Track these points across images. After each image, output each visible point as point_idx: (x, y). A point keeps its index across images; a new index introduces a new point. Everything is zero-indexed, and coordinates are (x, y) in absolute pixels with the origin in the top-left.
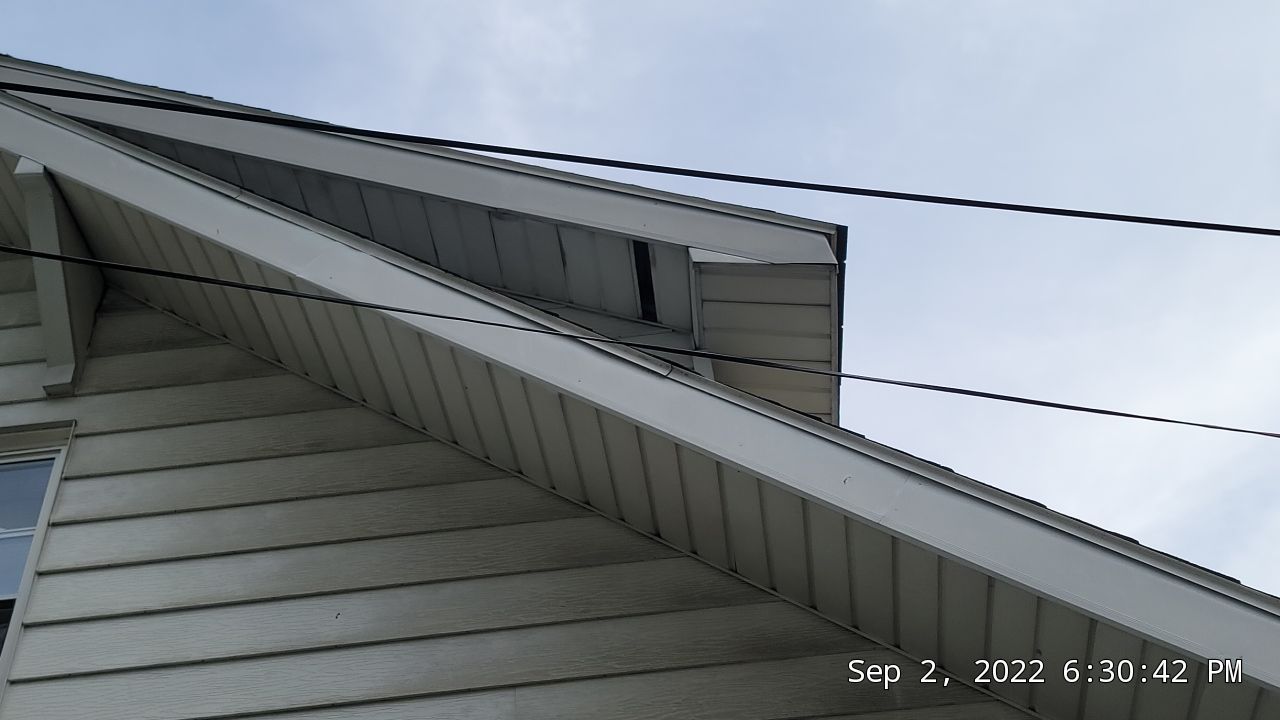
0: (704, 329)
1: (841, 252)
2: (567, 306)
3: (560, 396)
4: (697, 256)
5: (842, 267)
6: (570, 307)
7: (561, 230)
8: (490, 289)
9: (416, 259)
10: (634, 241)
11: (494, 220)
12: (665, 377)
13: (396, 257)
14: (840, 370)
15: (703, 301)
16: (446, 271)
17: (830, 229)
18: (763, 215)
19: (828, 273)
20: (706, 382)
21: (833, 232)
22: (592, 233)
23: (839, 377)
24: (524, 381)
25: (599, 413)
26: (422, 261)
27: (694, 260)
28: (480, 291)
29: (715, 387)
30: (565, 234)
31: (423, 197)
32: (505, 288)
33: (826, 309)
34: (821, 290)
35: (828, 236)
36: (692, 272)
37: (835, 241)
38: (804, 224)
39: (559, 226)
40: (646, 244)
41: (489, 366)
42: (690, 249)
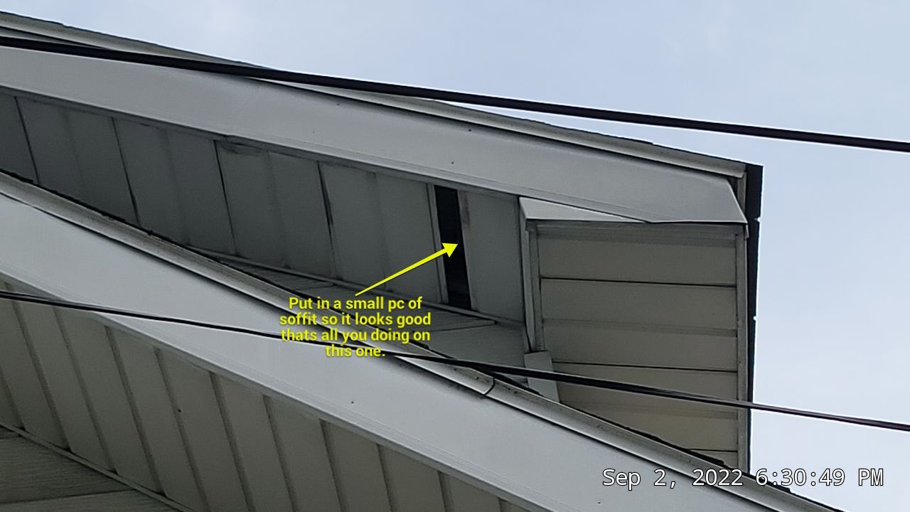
0: (543, 321)
1: (752, 205)
2: (335, 285)
3: (323, 424)
4: (532, 210)
5: (754, 227)
6: (341, 286)
7: (324, 168)
8: (216, 259)
9: (104, 214)
10: (436, 187)
11: (223, 153)
12: (484, 397)
13: (74, 210)
14: (750, 399)
15: (541, 278)
16: (150, 233)
17: (736, 169)
18: (636, 149)
19: (732, 237)
20: (546, 405)
21: (740, 175)
22: (372, 174)
23: (749, 408)
24: (268, 401)
25: (382, 451)
26: (112, 216)
27: (529, 215)
28: (200, 263)
29: (560, 411)
30: (330, 174)
31: (114, 118)
32: (238, 255)
33: (729, 292)
34: (722, 263)
35: (733, 181)
36: (525, 234)
37: (743, 187)
38: (695, 161)
39: (321, 163)
40: (455, 191)
41: (214, 378)
42: (521, 199)
